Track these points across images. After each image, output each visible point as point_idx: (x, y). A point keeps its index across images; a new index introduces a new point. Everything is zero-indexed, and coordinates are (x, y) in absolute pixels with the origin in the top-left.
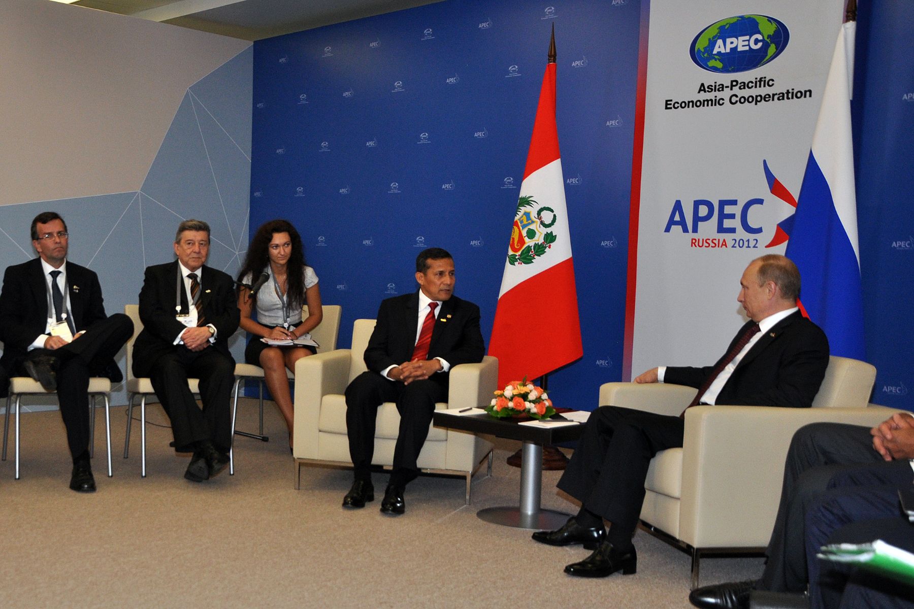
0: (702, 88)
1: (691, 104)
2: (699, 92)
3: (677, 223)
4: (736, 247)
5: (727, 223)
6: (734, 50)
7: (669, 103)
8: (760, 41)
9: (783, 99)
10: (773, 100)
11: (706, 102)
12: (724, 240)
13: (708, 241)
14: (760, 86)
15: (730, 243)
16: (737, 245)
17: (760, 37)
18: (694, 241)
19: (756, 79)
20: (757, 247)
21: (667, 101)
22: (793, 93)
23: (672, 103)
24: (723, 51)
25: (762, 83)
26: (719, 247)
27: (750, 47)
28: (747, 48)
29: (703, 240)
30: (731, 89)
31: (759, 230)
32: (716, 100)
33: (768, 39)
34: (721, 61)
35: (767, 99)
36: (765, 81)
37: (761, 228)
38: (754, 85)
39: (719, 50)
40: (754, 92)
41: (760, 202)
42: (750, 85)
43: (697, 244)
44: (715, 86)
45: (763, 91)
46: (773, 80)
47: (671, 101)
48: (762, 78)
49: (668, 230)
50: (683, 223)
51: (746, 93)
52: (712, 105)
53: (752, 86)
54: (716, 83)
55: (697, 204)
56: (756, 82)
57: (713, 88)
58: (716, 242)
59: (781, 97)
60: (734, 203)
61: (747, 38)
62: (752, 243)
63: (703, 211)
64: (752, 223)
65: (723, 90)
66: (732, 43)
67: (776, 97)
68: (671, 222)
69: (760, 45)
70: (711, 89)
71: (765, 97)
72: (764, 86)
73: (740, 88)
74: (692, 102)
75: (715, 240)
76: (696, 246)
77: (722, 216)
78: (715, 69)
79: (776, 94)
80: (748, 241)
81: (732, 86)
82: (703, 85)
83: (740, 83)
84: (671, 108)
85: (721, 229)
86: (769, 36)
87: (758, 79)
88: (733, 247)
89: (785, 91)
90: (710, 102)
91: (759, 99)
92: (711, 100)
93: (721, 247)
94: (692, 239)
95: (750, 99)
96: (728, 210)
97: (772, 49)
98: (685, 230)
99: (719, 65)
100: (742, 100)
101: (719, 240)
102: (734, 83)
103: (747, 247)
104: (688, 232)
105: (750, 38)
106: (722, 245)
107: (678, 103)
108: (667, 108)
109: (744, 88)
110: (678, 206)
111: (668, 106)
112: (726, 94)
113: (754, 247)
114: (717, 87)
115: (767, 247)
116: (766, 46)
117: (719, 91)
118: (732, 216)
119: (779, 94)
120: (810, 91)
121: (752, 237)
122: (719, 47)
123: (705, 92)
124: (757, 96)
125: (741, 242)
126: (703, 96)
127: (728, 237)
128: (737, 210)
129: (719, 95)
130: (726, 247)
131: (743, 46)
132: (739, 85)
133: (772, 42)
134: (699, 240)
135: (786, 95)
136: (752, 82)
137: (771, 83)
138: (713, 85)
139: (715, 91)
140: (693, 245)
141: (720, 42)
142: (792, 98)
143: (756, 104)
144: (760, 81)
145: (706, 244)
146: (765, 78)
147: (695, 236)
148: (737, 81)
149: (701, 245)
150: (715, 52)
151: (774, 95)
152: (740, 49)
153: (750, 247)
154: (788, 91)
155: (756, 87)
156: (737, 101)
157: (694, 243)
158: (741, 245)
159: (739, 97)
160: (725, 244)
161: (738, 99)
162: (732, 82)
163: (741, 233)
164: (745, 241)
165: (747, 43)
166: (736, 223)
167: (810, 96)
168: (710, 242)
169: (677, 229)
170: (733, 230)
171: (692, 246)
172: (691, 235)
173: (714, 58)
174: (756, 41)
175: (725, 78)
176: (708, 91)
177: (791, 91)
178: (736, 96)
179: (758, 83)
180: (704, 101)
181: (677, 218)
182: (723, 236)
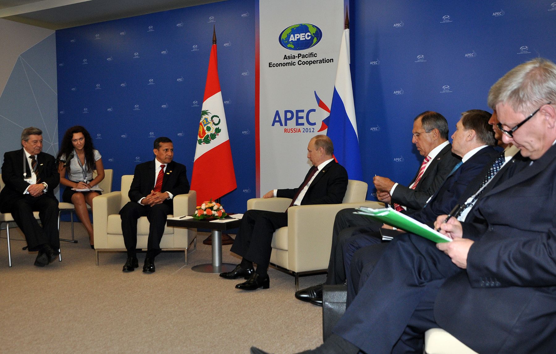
0: (285, 57)
1: (281, 65)
2: (284, 59)
3: (277, 122)
5: (300, 121)
6: (299, 39)
7: (270, 64)
8: (310, 36)
9: (321, 63)
10: (317, 63)
11: (287, 64)
12: (299, 129)
13: (292, 130)
14: (311, 57)
15: (302, 130)
16: (305, 131)
17: (310, 34)
18: (286, 130)
19: (309, 53)
21: (270, 63)
22: (325, 60)
23: (272, 64)
24: (294, 40)
25: (312, 55)
26: (297, 132)
27: (305, 39)
28: (304, 39)
29: (290, 129)
30: (298, 58)
31: (315, 124)
32: (292, 63)
33: (313, 35)
34: (293, 44)
35: (314, 63)
36: (313, 54)
38: (308, 56)
39: (292, 39)
40: (309, 59)
41: (314, 110)
42: (307, 56)
43: (287, 131)
44: (291, 56)
45: (312, 59)
46: (316, 54)
47: (271, 63)
48: (312, 53)
49: (273, 125)
50: (280, 121)
51: (305, 60)
52: (290, 65)
53: (308, 57)
54: (291, 55)
55: (286, 112)
56: (309, 55)
57: (290, 57)
58: (296, 130)
59: (321, 62)
60: (303, 111)
61: (304, 34)
62: (312, 130)
63: (289, 115)
64: (312, 121)
65: (295, 58)
66: (297, 36)
67: (318, 62)
68: (275, 121)
69: (310, 37)
70: (289, 58)
71: (313, 62)
72: (313, 57)
73: (302, 58)
74: (281, 64)
76: (286, 132)
77: (298, 118)
78: (290, 48)
79: (318, 61)
80: (310, 129)
81: (299, 56)
82: (285, 56)
83: (302, 55)
84: (271, 67)
85: (298, 124)
86: (313, 34)
87: (310, 54)
88: (303, 132)
89: (322, 59)
90: (289, 64)
91: (311, 62)
92: (290, 63)
94: (285, 129)
95: (307, 63)
96: (300, 114)
97: (315, 40)
98: (281, 125)
99: (293, 47)
100: (304, 63)
102: (300, 55)
103: (309, 132)
105: (305, 34)
106: (299, 131)
107: (275, 64)
108: (270, 67)
109: (304, 57)
110: (277, 113)
111: (270, 66)
112: (296, 60)
113: (313, 132)
114: (292, 57)
115: (318, 132)
116: (312, 39)
117: (293, 58)
118: (302, 118)
119: (320, 61)
120: (332, 59)
121: (311, 127)
122: (292, 38)
123: (287, 59)
124: (310, 61)
126: (286, 61)
127: (301, 127)
128: (304, 115)
129: (293, 60)
130: (300, 132)
131: (302, 38)
132: (302, 56)
133: (315, 37)
134: (288, 129)
135: (322, 61)
136: (308, 55)
137: (316, 55)
138: (290, 56)
139: (291, 59)
141: (292, 36)
142: (325, 62)
143: (310, 65)
144: (311, 54)
145: (291, 131)
146: (313, 53)
147: (286, 127)
148: (301, 54)
149: (289, 131)
150: (290, 40)
151: (317, 61)
152: (301, 39)
153: (311, 132)
154: (323, 59)
155: (309, 57)
156: (301, 64)
157: (286, 131)
158: (307, 131)
159: (302, 62)
161: (302, 63)
162: (299, 54)
163: (307, 126)
164: (308, 129)
165: (304, 36)
166: (304, 121)
167: (333, 62)
168: (293, 130)
169: (278, 124)
170: (303, 124)
172: (284, 127)
173: (290, 43)
174: (308, 36)
175: (296, 53)
176: (288, 59)
177: (324, 59)
178: (301, 61)
179: (310, 55)
180: (287, 63)
181: (277, 119)
182: (298, 127)
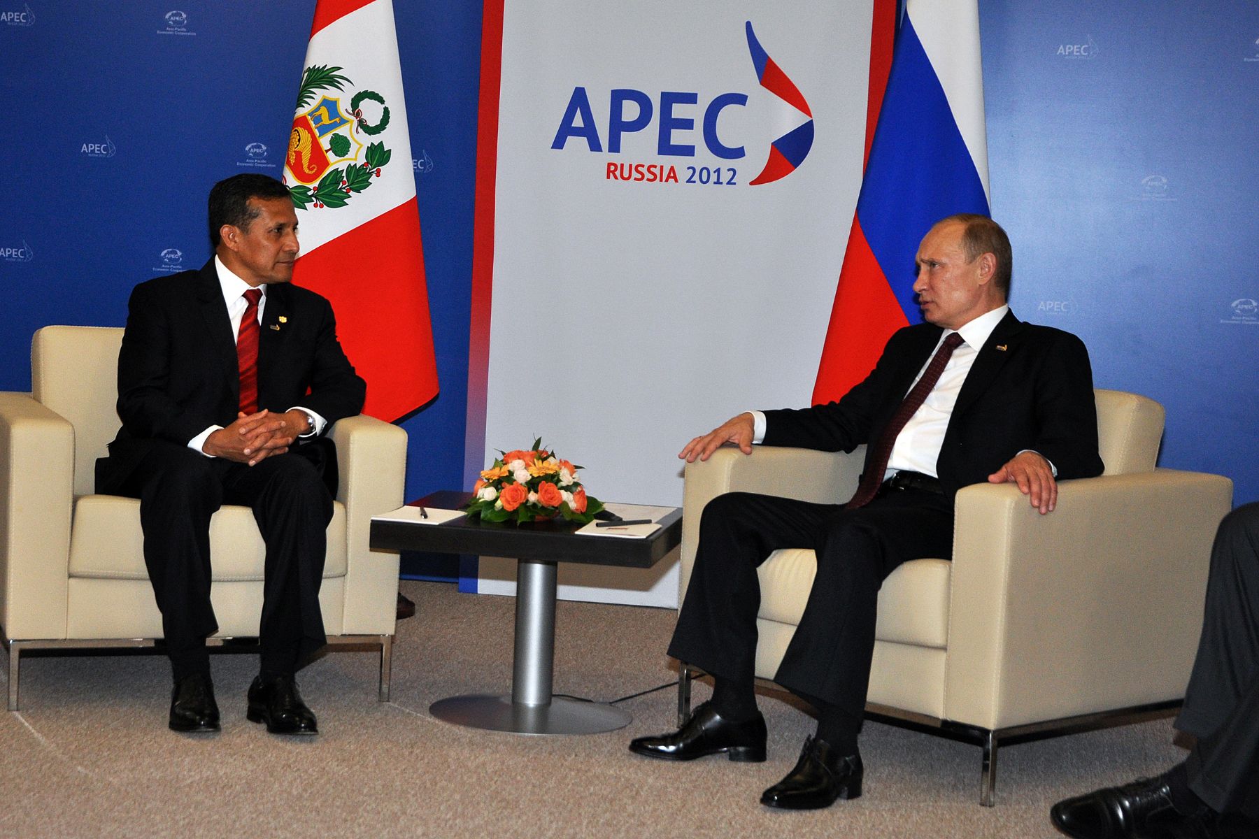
4: (694, 182)
5: (678, 137)
12: (672, 169)
13: (640, 169)
15: (683, 174)
16: (696, 178)
18: (612, 168)
20: (735, 184)
26: (661, 180)
29: (631, 166)
31: (739, 153)
37: (743, 147)
41: (740, 99)
43: (618, 173)
50: (589, 132)
55: (619, 97)
58: (657, 171)
60: (691, 98)
62: (726, 176)
63: (631, 111)
68: (566, 131)
75: (655, 167)
76: (616, 178)
77: (668, 124)
80: (718, 171)
85: (665, 148)
88: (688, 181)
93: (667, 181)
94: (609, 165)
96: (679, 111)
98: (595, 146)
101: (662, 167)
103: (715, 183)
104: (600, 150)
106: (669, 177)
110: (579, 99)
113: (729, 183)
118: (687, 124)
121: (725, 164)
125: (705, 172)
127: (680, 163)
128: (696, 113)
130: (676, 181)
134: (622, 165)
140: (611, 174)
145: (635, 174)
147: (615, 158)
149: (626, 175)
153: (722, 183)
157: (613, 172)
158: (705, 179)
160: (673, 175)
163: (704, 156)
164: (712, 173)
166: (694, 137)
168: (644, 170)
169: (577, 144)
170: (688, 151)
171: (608, 177)
172: (606, 156)
181: (578, 122)
182: (668, 161)
